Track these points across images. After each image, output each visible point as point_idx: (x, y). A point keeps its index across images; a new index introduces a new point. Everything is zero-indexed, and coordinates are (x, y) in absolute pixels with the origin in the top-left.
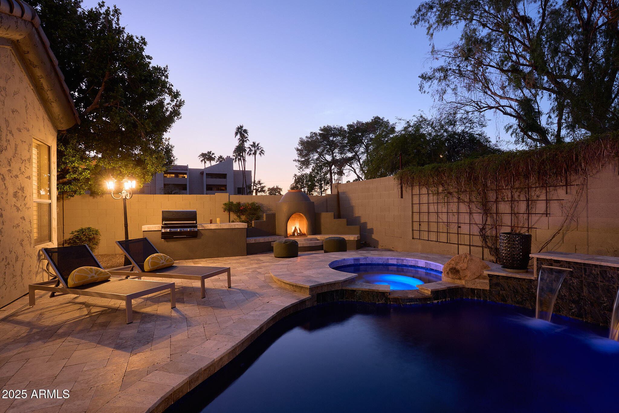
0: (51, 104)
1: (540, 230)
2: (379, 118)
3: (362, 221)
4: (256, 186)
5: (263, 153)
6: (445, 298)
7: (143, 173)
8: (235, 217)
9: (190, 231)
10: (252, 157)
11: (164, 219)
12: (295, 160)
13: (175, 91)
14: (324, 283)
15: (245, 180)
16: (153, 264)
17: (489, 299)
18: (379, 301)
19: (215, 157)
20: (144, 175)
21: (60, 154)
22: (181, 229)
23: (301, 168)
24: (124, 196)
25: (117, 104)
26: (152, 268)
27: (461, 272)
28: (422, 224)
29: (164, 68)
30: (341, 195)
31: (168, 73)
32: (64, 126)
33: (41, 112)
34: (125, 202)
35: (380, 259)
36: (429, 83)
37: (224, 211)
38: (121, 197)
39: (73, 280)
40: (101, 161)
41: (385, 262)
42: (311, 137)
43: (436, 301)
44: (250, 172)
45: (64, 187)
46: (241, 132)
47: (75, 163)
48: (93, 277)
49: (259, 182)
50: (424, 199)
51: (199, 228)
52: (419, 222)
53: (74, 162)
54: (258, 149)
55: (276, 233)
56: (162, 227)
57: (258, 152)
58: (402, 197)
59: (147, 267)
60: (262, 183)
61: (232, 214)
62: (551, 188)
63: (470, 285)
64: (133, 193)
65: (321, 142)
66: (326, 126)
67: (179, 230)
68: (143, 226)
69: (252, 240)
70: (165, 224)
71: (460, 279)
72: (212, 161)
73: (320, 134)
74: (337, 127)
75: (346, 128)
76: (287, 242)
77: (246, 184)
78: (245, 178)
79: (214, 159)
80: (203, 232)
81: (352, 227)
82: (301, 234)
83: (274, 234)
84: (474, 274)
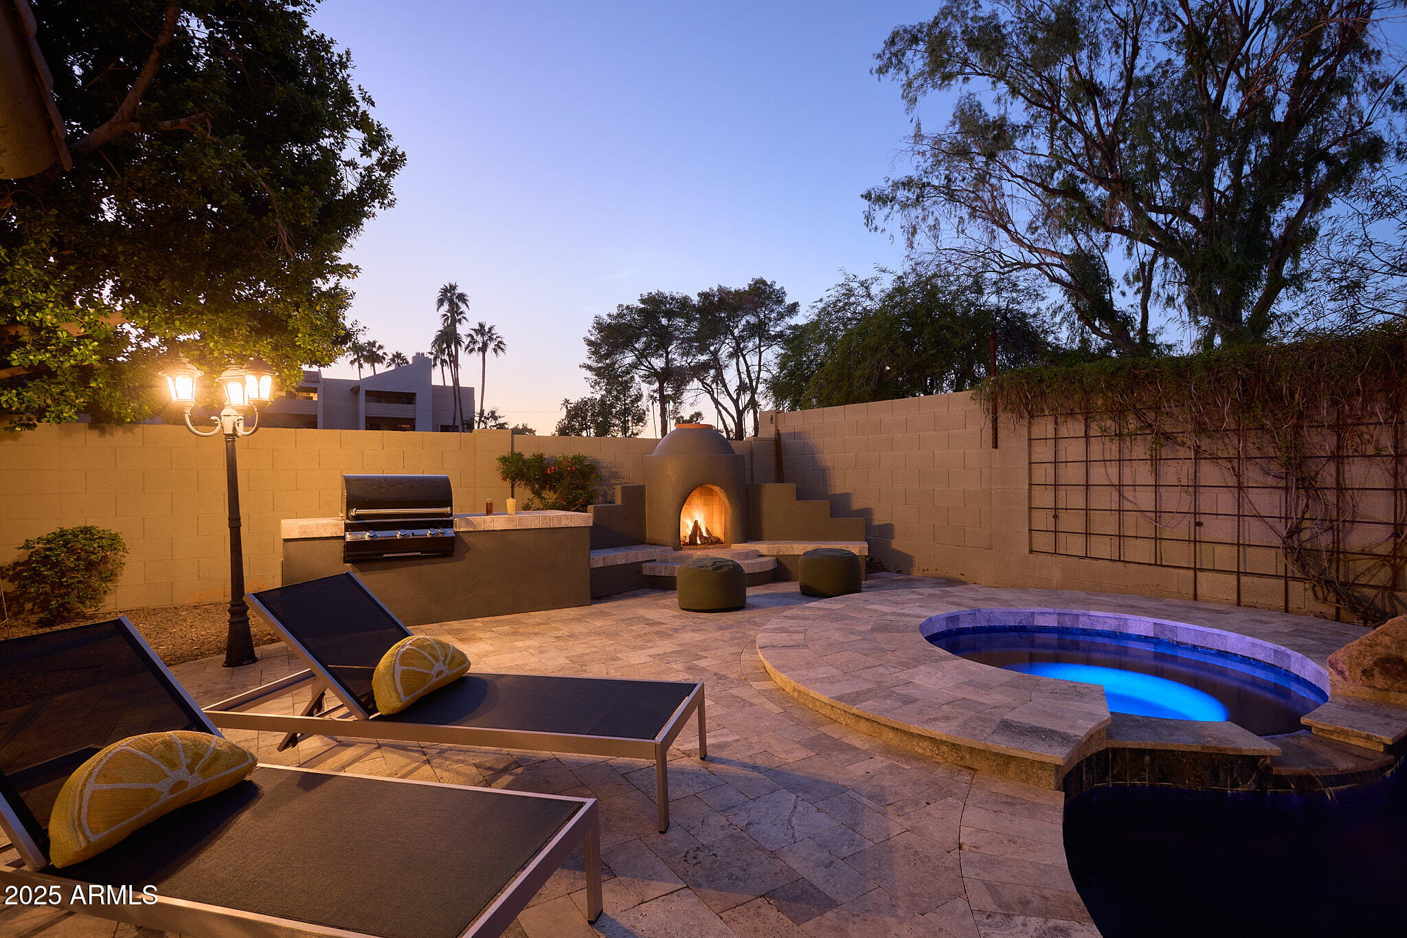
2: (763, 282)
3: (857, 505)
4: (485, 423)
5: (502, 349)
8: (531, 495)
9: (433, 540)
10: (477, 356)
11: (351, 503)
12: (584, 366)
15: (461, 408)
16: (410, 677)
18: (1235, 784)
19: (385, 353)
22: (407, 532)
23: (597, 384)
24: (228, 425)
26: (408, 698)
28: (1062, 514)
30: (785, 441)
34: (233, 445)
35: (1010, 613)
36: (886, 210)
37: (498, 477)
38: (218, 428)
39: (75, 818)
40: (141, 312)
41: (1024, 623)
42: (621, 315)
44: (471, 391)
46: (452, 299)
48: (180, 785)
49: (493, 413)
50: (1074, 450)
51: (460, 527)
52: (1055, 509)
54: (491, 339)
55: (645, 538)
56: (348, 528)
57: (491, 346)
58: (996, 446)
59: (388, 697)
60: (499, 417)
61: (520, 487)
65: (642, 328)
66: (654, 293)
67: (398, 534)
68: (283, 521)
69: (602, 559)
70: (357, 517)
72: (376, 364)
73: (640, 311)
74: (677, 296)
75: (695, 299)
76: (721, 567)
77: (462, 418)
78: (460, 403)
79: (380, 359)
80: (470, 539)
81: (847, 522)
82: (713, 541)
83: (642, 540)
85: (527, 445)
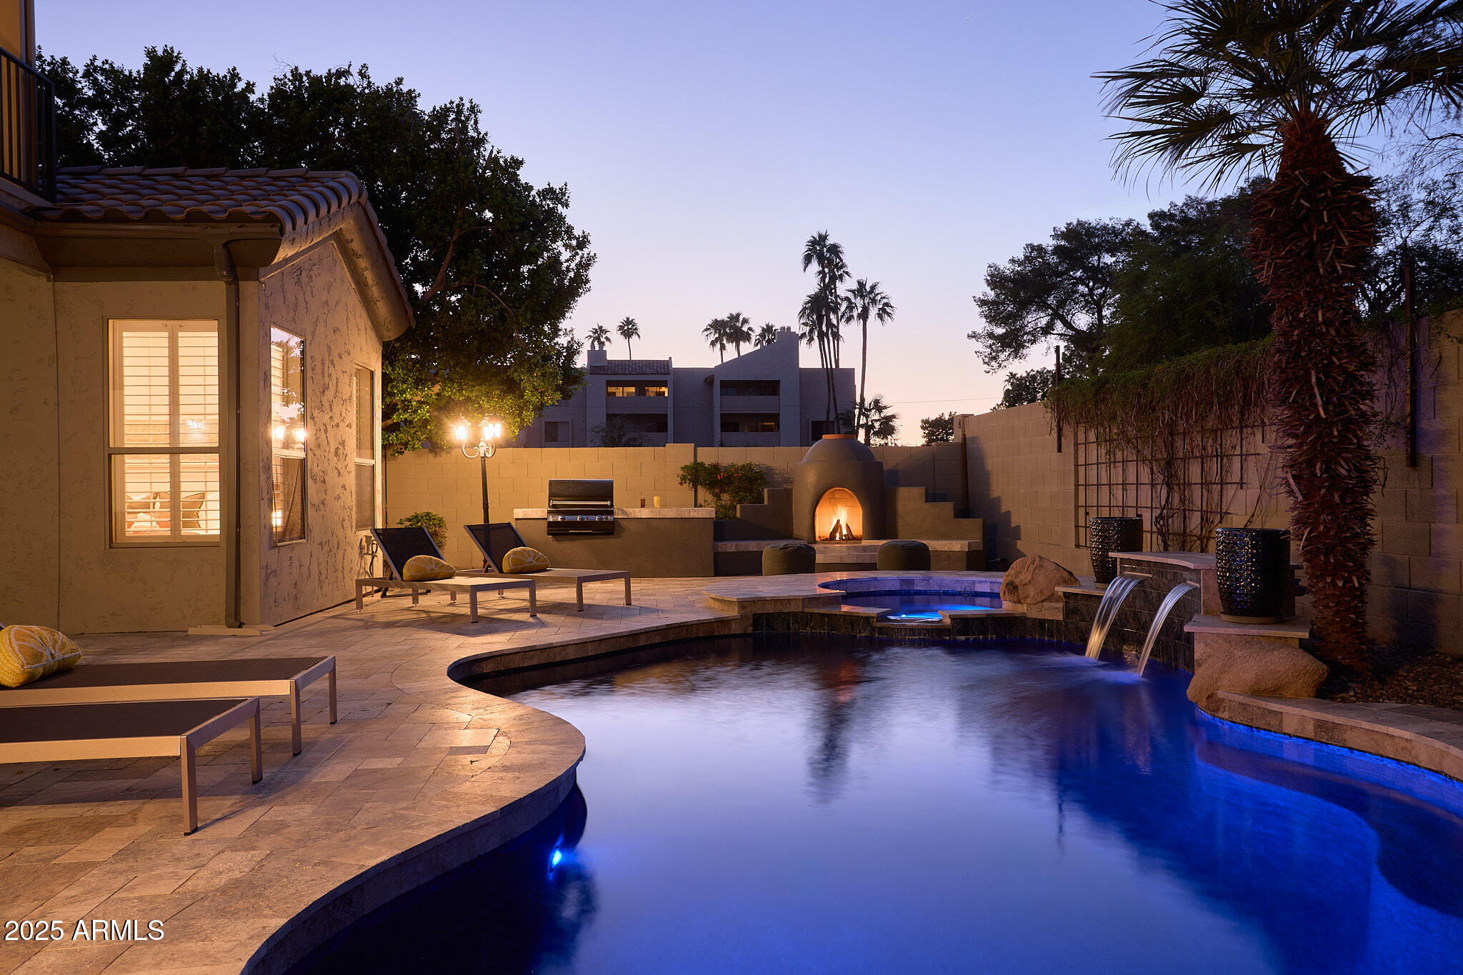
0: (375, 304)
1: (1236, 516)
3: (1004, 510)
4: (867, 417)
5: (889, 314)
6: (985, 634)
7: (519, 406)
8: (709, 497)
9: (601, 521)
10: (856, 325)
11: (552, 495)
12: (974, 336)
13: (581, 234)
14: (766, 597)
15: (835, 398)
16: (516, 561)
17: (1065, 638)
18: (860, 633)
19: (750, 329)
20: (521, 409)
21: (386, 379)
22: (584, 516)
23: (995, 358)
24: (482, 451)
25: (473, 282)
26: (513, 567)
27: (1020, 588)
28: (1090, 511)
29: (561, 189)
30: (969, 445)
31: (568, 197)
32: (391, 335)
33: (363, 320)
34: (485, 463)
37: (681, 484)
38: (477, 453)
39: (408, 570)
42: (1028, 259)
43: (963, 638)
44: (850, 372)
45: (389, 436)
46: (823, 253)
47: (407, 393)
48: (432, 570)
49: (877, 402)
50: (1092, 453)
51: (618, 515)
52: (1086, 507)
53: (405, 392)
54: (874, 301)
55: (792, 533)
56: (549, 512)
57: (873, 312)
58: (1060, 451)
59: (506, 566)
60: (885, 408)
61: (702, 491)
62: (1249, 430)
63: (1034, 613)
64: (497, 446)
65: (1060, 274)
66: (1075, 223)
67: (578, 518)
68: (515, 510)
69: (730, 547)
70: (554, 506)
71: (1019, 602)
72: (742, 343)
73: (1056, 250)
74: (1110, 224)
76: (788, 547)
77: (836, 411)
78: (834, 391)
79: (747, 337)
80: (625, 523)
81: (966, 522)
82: (850, 538)
83: (789, 536)
84: (1041, 592)
85: (709, 456)
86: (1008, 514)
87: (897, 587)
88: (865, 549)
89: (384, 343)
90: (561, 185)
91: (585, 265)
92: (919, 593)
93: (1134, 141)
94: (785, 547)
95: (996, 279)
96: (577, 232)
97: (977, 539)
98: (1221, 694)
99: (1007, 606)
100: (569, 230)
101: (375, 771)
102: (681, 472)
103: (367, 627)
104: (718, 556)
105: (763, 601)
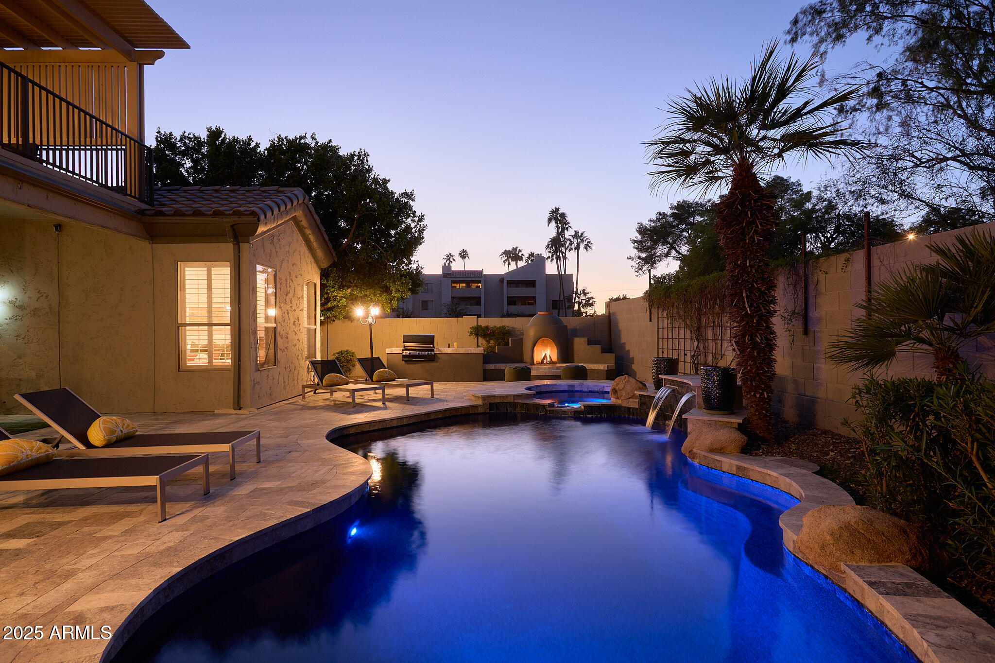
0: (316, 251)
4: (579, 298)
5: (590, 247)
8: (484, 342)
9: (428, 354)
10: (574, 252)
11: (405, 342)
12: (630, 258)
14: (495, 395)
15: (563, 289)
16: (379, 375)
19: (522, 254)
21: (323, 286)
22: (420, 352)
23: (640, 269)
24: (370, 320)
25: (366, 239)
26: (378, 379)
27: (619, 390)
28: (664, 351)
31: (415, 196)
32: (325, 265)
33: (309, 258)
34: (371, 326)
35: (596, 386)
37: (470, 335)
38: (368, 322)
39: (326, 381)
42: (658, 219)
46: (558, 217)
48: (338, 380)
49: (584, 290)
50: (665, 323)
51: (437, 352)
52: (663, 349)
53: (334, 292)
56: (403, 350)
57: (582, 246)
58: (651, 321)
59: (375, 379)
60: (588, 293)
61: (480, 339)
63: (625, 404)
64: (377, 318)
65: (675, 227)
66: (682, 201)
67: (417, 353)
68: (387, 349)
69: (491, 367)
70: (405, 347)
71: (618, 398)
72: (519, 261)
73: (672, 215)
76: (518, 367)
77: (564, 295)
78: (563, 286)
79: (521, 259)
80: (440, 355)
81: (608, 355)
82: (552, 362)
83: (522, 361)
84: (628, 394)
85: (484, 322)
86: (628, 351)
87: (566, 388)
88: (557, 368)
89: (321, 270)
90: (411, 191)
91: (422, 230)
92: (577, 391)
93: (661, 176)
94: (516, 368)
95: (642, 230)
96: (418, 214)
97: (612, 364)
98: (695, 450)
99: (612, 401)
100: (414, 213)
101: (264, 489)
102: (470, 330)
103: (302, 409)
104: (485, 371)
105: (494, 397)
